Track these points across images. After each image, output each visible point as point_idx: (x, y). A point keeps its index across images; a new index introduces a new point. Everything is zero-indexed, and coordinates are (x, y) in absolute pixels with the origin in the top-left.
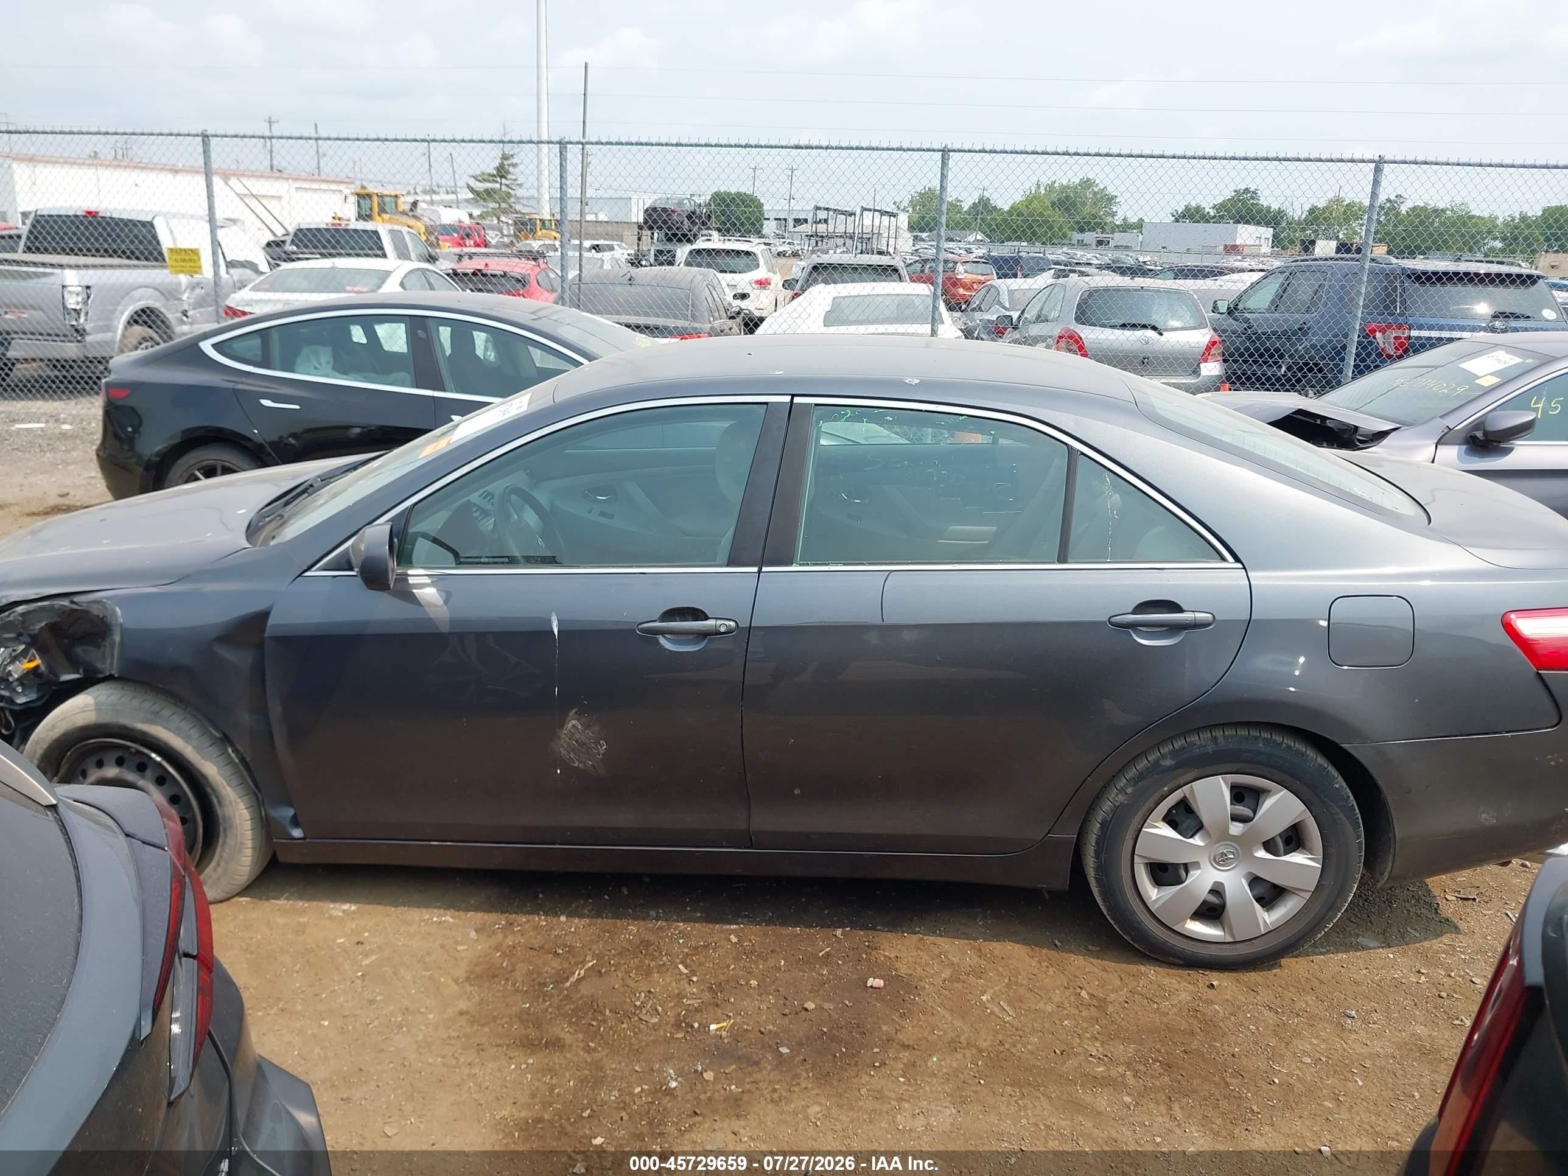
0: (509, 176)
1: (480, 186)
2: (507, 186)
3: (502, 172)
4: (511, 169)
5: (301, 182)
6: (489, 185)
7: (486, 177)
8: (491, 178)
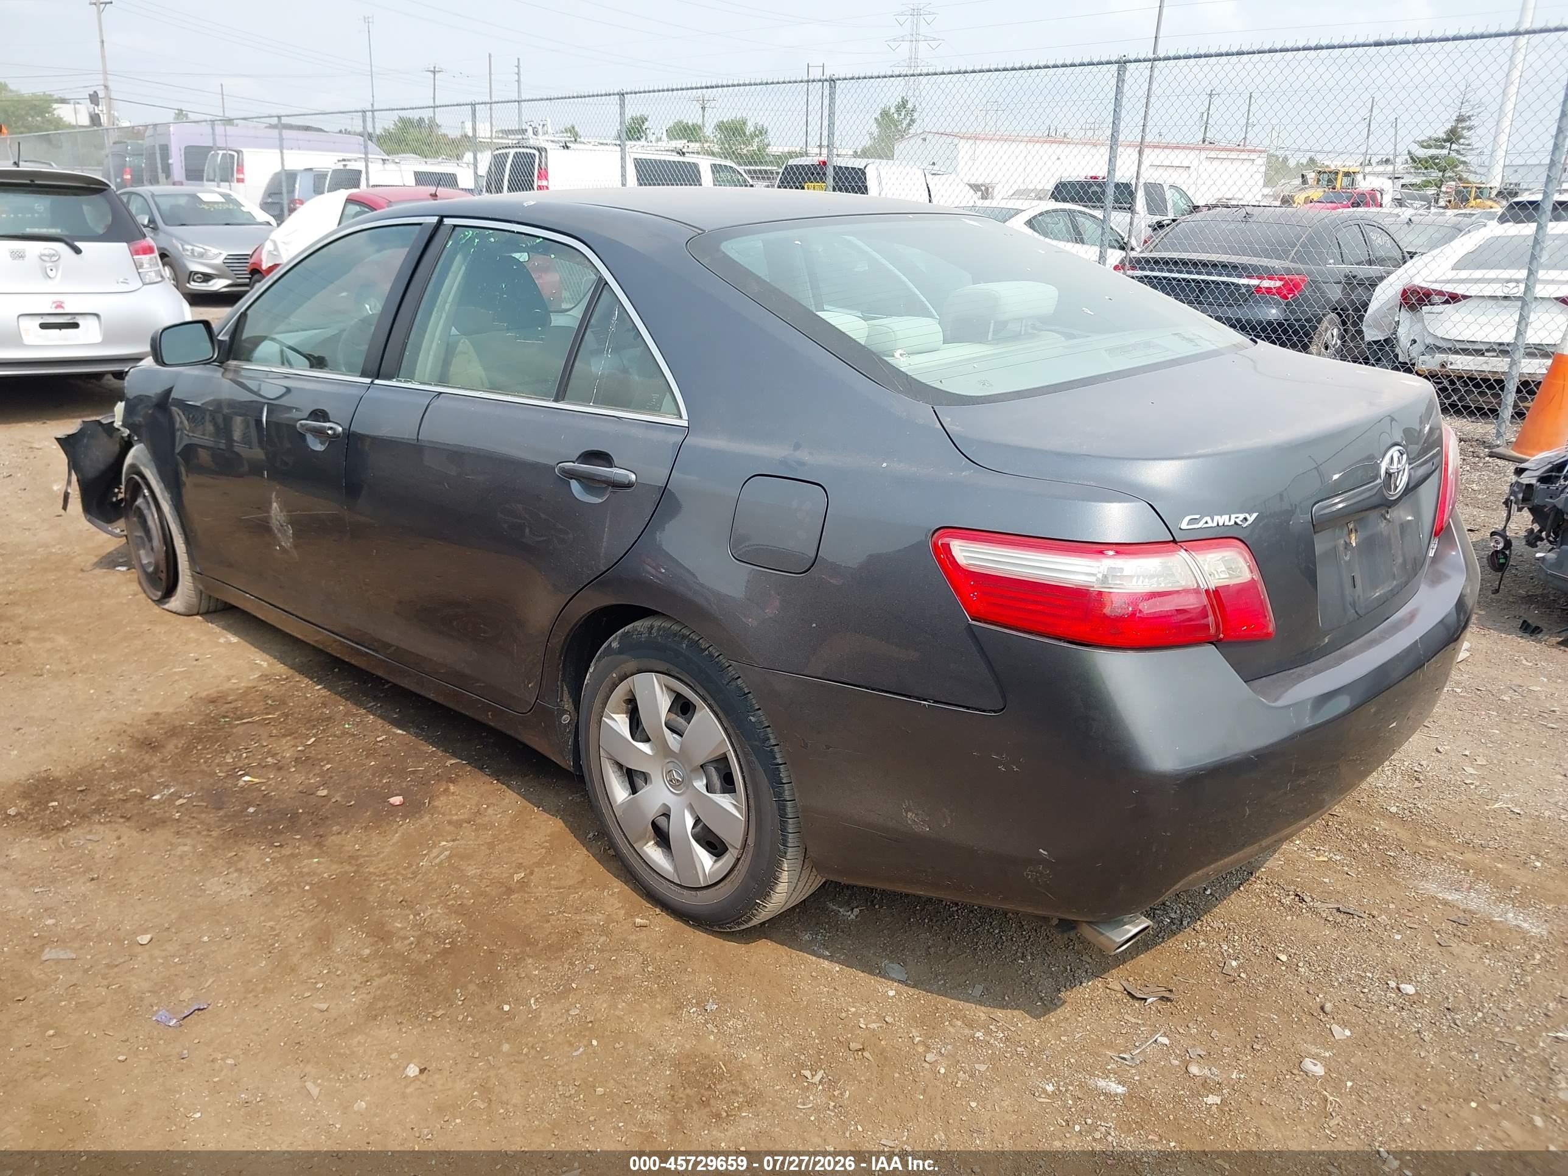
0: (1462, 141)
1: (1422, 153)
2: (1458, 152)
3: (1453, 136)
4: (1465, 133)
5: (1218, 152)
6: (1433, 152)
7: (1432, 143)
8: (1439, 143)
